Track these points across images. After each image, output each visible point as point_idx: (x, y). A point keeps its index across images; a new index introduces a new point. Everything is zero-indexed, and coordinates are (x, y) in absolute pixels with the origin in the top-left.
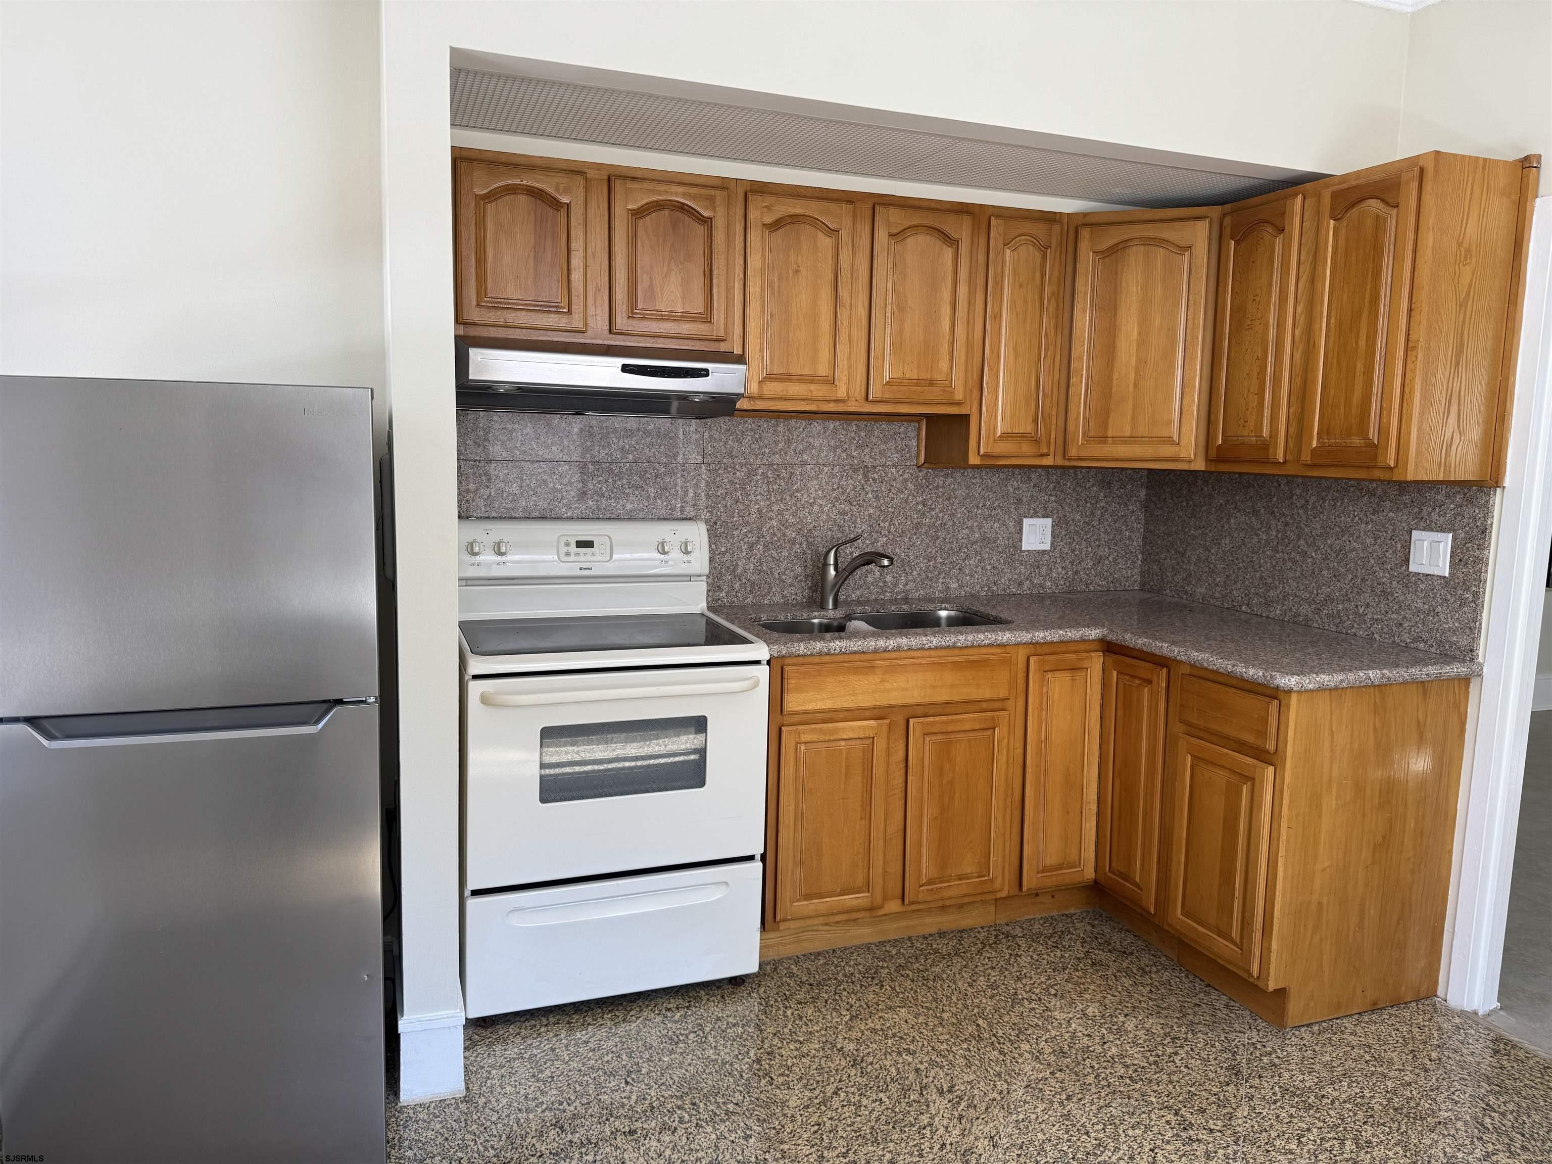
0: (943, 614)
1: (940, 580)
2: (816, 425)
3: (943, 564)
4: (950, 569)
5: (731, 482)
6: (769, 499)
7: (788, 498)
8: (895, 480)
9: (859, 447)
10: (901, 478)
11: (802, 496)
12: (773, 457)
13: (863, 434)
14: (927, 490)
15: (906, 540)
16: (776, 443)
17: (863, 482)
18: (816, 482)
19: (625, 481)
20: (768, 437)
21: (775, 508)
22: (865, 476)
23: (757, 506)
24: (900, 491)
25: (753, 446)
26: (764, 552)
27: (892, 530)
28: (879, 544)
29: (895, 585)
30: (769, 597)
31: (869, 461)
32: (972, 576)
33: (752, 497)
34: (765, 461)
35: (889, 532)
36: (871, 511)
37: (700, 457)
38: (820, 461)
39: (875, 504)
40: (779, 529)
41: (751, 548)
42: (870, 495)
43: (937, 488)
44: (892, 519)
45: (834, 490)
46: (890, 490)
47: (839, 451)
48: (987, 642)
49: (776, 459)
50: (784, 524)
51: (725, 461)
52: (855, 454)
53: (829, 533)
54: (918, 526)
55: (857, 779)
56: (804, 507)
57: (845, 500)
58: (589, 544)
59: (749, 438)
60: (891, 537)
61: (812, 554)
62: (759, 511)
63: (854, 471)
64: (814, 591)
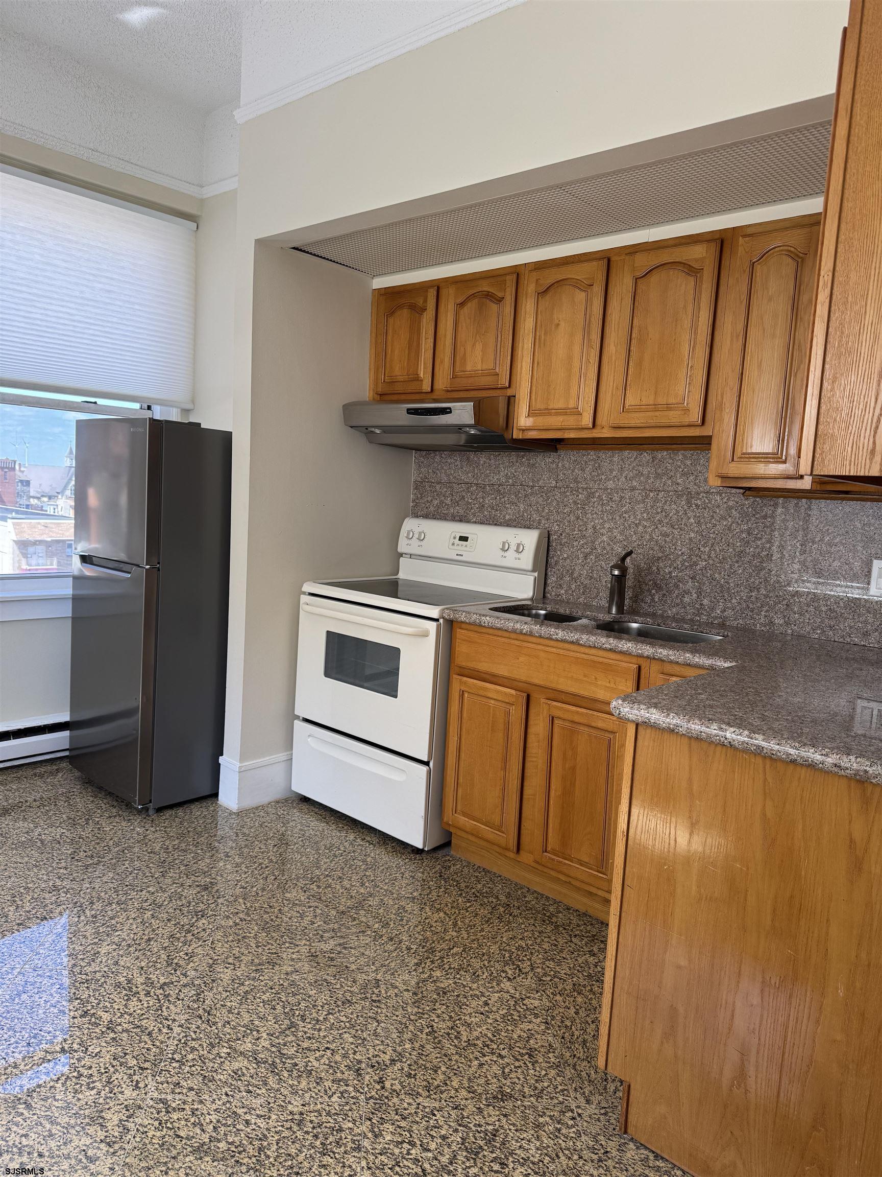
1: (763, 613)
2: (645, 454)
3: (766, 596)
4: (776, 604)
5: (575, 503)
6: (602, 518)
7: (618, 518)
8: (718, 506)
9: (683, 474)
10: (725, 506)
11: (629, 517)
12: (608, 483)
13: (689, 462)
14: (753, 519)
15: (727, 567)
16: (611, 471)
17: (685, 507)
18: (642, 505)
19: (506, 499)
20: (606, 465)
21: (607, 526)
22: (689, 502)
23: (593, 523)
24: (723, 518)
25: (593, 473)
26: (595, 562)
27: (713, 555)
28: (698, 567)
29: (713, 609)
30: (596, 600)
31: (693, 489)
32: (801, 614)
33: (589, 516)
34: (601, 486)
35: (709, 557)
36: (692, 535)
37: (554, 482)
38: (647, 487)
39: (696, 529)
40: (609, 544)
41: (586, 557)
42: (692, 520)
43: (765, 517)
44: (713, 545)
45: (658, 513)
46: (713, 516)
47: (664, 479)
49: (610, 484)
50: (612, 539)
51: (571, 485)
52: (679, 481)
53: (651, 552)
54: (741, 554)
55: (500, 735)
56: (630, 527)
57: (667, 523)
58: (464, 539)
59: (590, 467)
60: (711, 562)
61: (634, 569)
62: (594, 528)
63: (678, 497)
64: (633, 602)
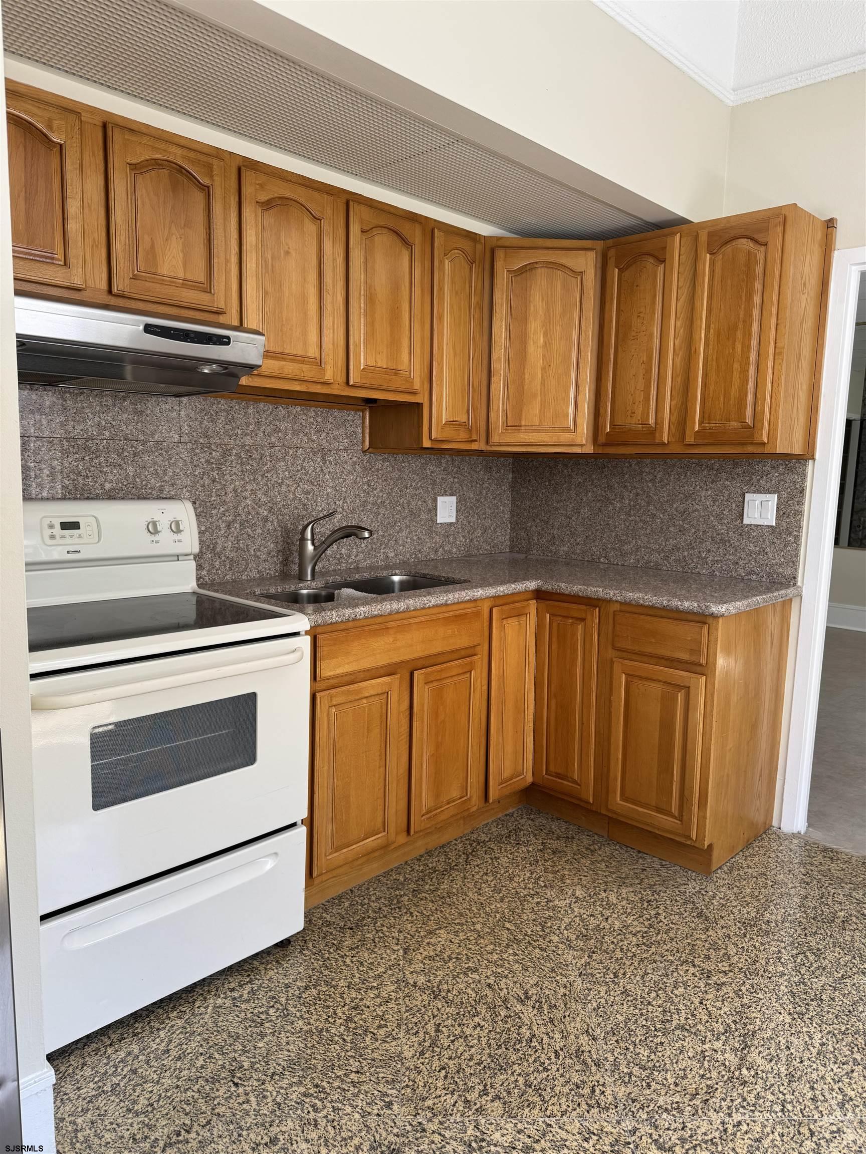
0: (396, 578)
1: (382, 551)
2: (281, 408)
3: (383, 536)
4: (389, 541)
5: (208, 462)
6: (243, 479)
7: (260, 478)
8: (346, 462)
9: (318, 431)
10: (351, 461)
11: (272, 476)
12: (245, 438)
13: (320, 420)
14: (370, 472)
15: (356, 516)
16: (248, 424)
17: (321, 463)
18: (283, 463)
19: (102, 459)
20: (240, 418)
21: (249, 487)
22: (323, 459)
23: (233, 486)
24: (351, 473)
25: (227, 427)
26: (241, 530)
27: (346, 507)
28: (336, 520)
29: (349, 556)
30: (246, 573)
31: (326, 446)
32: (404, 546)
33: (227, 477)
34: (238, 442)
35: (343, 509)
36: (329, 490)
37: (177, 436)
38: (286, 443)
39: (331, 484)
40: (253, 508)
41: (228, 527)
42: (327, 476)
43: (378, 470)
44: (345, 498)
45: (298, 471)
46: (342, 472)
47: (301, 435)
48: (468, 598)
49: (248, 440)
50: (257, 503)
51: (201, 441)
52: (314, 438)
53: (296, 511)
54: (365, 503)
55: (376, 732)
56: (273, 487)
57: (308, 481)
58: (75, 526)
59: (223, 418)
60: (345, 514)
61: (282, 531)
62: (235, 490)
63: (314, 454)
64: (284, 565)
